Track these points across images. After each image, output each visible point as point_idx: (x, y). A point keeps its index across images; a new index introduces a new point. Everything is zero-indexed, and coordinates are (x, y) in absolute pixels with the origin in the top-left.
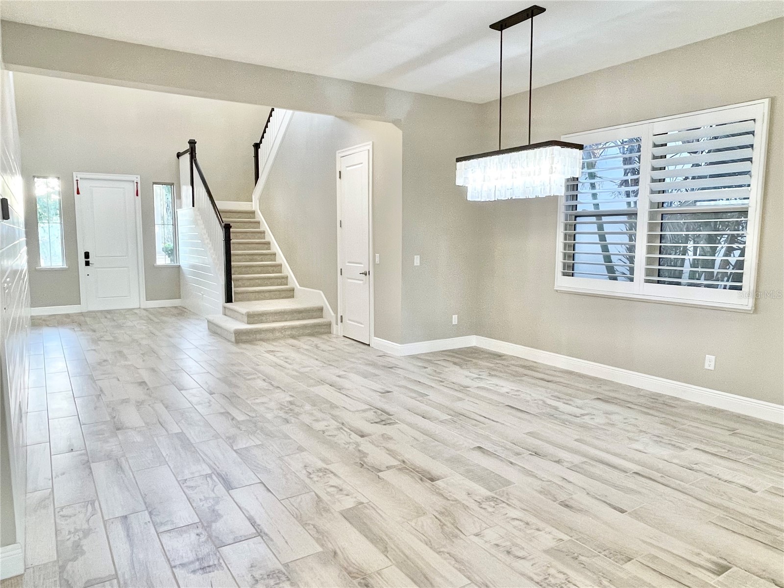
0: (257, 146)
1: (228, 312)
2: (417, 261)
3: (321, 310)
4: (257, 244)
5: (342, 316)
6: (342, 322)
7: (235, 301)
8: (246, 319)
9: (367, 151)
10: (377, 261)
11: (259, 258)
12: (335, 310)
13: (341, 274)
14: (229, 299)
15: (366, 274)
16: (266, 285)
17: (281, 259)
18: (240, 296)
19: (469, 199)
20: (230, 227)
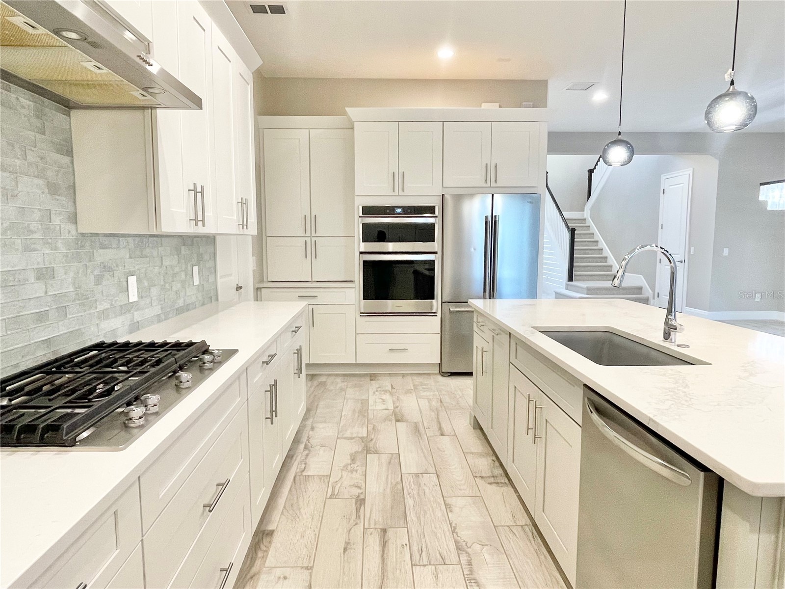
0: (591, 172)
1: (569, 287)
2: (726, 252)
3: (640, 289)
4: (588, 242)
5: (658, 293)
6: (658, 297)
7: (575, 281)
8: (586, 291)
9: (688, 175)
10: (691, 252)
11: (590, 252)
12: (653, 289)
13: (660, 263)
14: (570, 279)
15: (681, 262)
16: (596, 271)
17: (607, 252)
18: (578, 278)
19: (769, 208)
20: (575, 230)
